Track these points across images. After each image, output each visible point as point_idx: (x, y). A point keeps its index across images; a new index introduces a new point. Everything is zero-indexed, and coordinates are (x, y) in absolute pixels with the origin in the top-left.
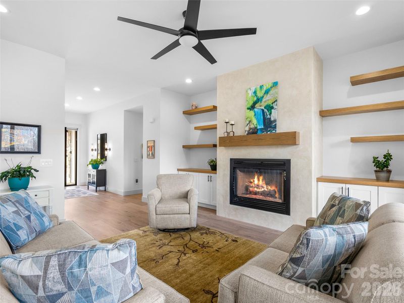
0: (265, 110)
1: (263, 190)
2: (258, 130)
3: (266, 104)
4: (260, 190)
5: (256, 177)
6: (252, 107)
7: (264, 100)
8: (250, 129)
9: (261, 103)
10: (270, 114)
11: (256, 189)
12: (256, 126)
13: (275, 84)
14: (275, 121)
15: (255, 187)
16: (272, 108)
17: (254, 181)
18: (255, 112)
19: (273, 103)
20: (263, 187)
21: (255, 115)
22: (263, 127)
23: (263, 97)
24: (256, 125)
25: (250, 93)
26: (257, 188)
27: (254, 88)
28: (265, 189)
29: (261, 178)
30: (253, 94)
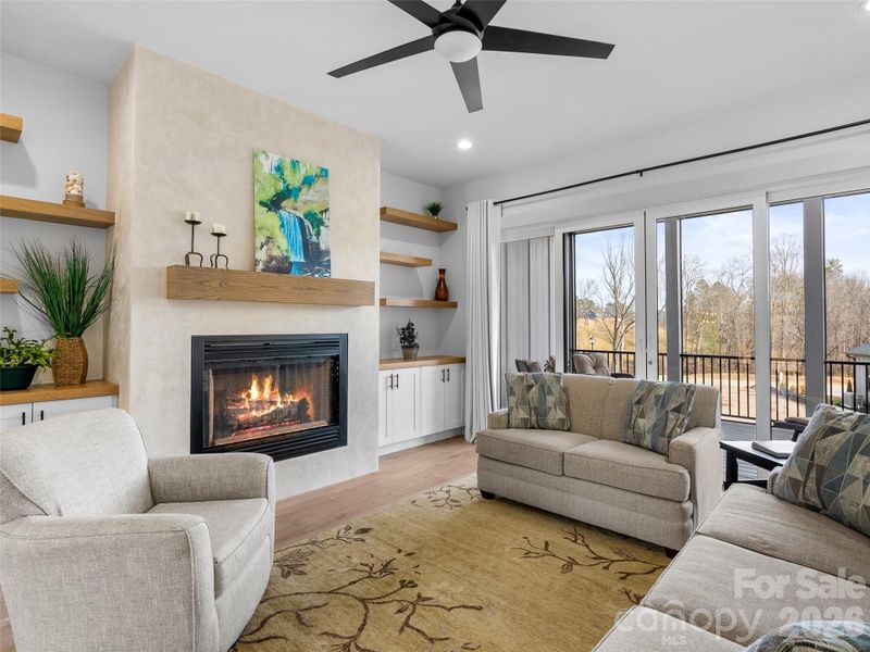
0: (307, 223)
1: (273, 408)
2: (291, 264)
3: (307, 208)
4: (266, 412)
5: (255, 383)
6: (274, 204)
7: (302, 197)
8: (271, 258)
9: (295, 200)
10: (318, 234)
11: (254, 413)
12: (285, 254)
13: (324, 173)
14: (327, 252)
15: (251, 410)
16: (321, 222)
17: (249, 396)
18: (281, 218)
19: (322, 212)
20: (273, 403)
21: (282, 226)
22: (303, 260)
23: (299, 189)
24: (287, 251)
25: (267, 166)
26: (257, 409)
27: (276, 157)
28: (279, 405)
29: (268, 382)
30: (274, 172)
